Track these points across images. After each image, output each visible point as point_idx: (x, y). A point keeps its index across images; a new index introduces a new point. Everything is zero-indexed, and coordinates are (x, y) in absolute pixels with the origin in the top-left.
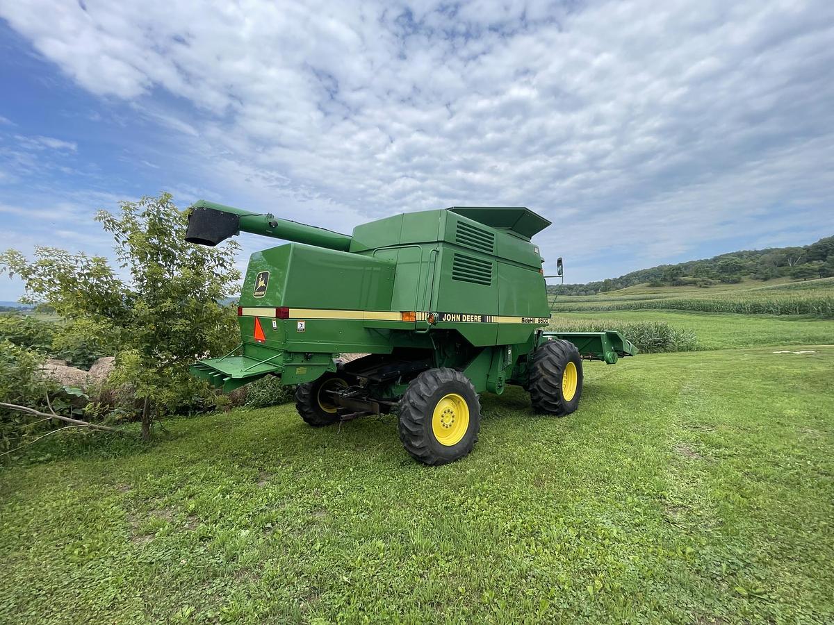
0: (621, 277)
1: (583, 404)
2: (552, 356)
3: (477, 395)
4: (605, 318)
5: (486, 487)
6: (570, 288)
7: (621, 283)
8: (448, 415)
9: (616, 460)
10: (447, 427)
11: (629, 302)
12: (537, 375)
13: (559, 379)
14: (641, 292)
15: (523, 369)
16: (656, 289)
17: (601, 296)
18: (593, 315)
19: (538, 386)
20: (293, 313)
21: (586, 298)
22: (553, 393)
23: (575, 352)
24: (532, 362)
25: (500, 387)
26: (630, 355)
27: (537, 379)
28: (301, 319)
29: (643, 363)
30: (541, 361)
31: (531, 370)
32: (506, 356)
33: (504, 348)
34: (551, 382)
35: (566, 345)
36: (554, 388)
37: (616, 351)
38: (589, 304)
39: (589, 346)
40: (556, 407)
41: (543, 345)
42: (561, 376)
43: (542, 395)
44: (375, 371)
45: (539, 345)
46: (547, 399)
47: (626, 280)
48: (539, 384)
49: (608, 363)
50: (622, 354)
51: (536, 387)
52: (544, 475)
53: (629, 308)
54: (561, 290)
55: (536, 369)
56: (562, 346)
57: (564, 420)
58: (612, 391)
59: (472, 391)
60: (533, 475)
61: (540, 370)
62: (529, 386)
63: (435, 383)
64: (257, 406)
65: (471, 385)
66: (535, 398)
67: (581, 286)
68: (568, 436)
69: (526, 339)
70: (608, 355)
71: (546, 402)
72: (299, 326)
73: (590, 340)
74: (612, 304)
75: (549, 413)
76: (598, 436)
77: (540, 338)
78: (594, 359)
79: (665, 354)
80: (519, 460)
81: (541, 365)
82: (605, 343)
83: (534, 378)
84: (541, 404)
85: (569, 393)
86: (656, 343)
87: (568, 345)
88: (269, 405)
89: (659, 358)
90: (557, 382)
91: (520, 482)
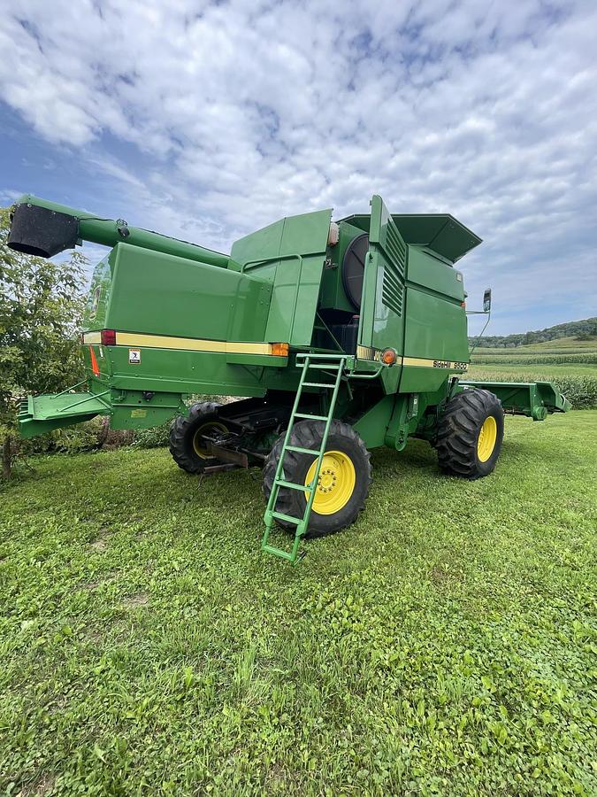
0: (546, 330)
1: (501, 466)
2: (468, 408)
3: (366, 453)
4: (524, 371)
5: (365, 578)
6: (489, 340)
7: (545, 336)
8: (328, 476)
9: (549, 550)
10: (325, 491)
11: (553, 356)
12: (447, 430)
13: (475, 436)
14: (568, 345)
15: (431, 423)
16: (583, 343)
17: (521, 348)
18: (511, 368)
19: (448, 443)
20: (122, 339)
21: (506, 350)
22: (466, 453)
23: (497, 404)
24: (443, 415)
25: (401, 442)
26: (562, 411)
27: (446, 435)
28: (135, 348)
29: (568, 420)
30: (453, 414)
31: (440, 424)
32: (410, 406)
33: (409, 396)
34: (464, 439)
35: (486, 396)
36: (467, 446)
37: (545, 406)
38: (508, 357)
39: (515, 399)
40: (468, 468)
41: (457, 395)
42: (478, 433)
43: (451, 453)
44: (247, 418)
45: (453, 394)
46: (457, 458)
47: (551, 333)
48: (450, 441)
49: (535, 419)
50: (552, 409)
51: (445, 444)
52: (447, 566)
53: (550, 362)
54: (479, 342)
55: (447, 423)
56: (482, 396)
57: (476, 485)
58: (535, 451)
59: (360, 448)
60: (432, 564)
61: (452, 425)
62: (436, 443)
63: (310, 436)
64: (144, 446)
65: (360, 441)
66: (443, 456)
67: (501, 338)
68: (481, 508)
69: (437, 388)
70: (536, 410)
71: (456, 463)
72: (131, 356)
73: (514, 392)
74: (533, 357)
75: (459, 475)
76: (521, 510)
77: (455, 386)
78: (517, 414)
79: (592, 411)
80: (415, 538)
81: (454, 418)
82: (534, 395)
83: (442, 433)
84: (450, 464)
85: (484, 452)
86: (582, 398)
87: (489, 396)
88: (156, 446)
89: (585, 416)
90: (472, 439)
91: (413, 575)
